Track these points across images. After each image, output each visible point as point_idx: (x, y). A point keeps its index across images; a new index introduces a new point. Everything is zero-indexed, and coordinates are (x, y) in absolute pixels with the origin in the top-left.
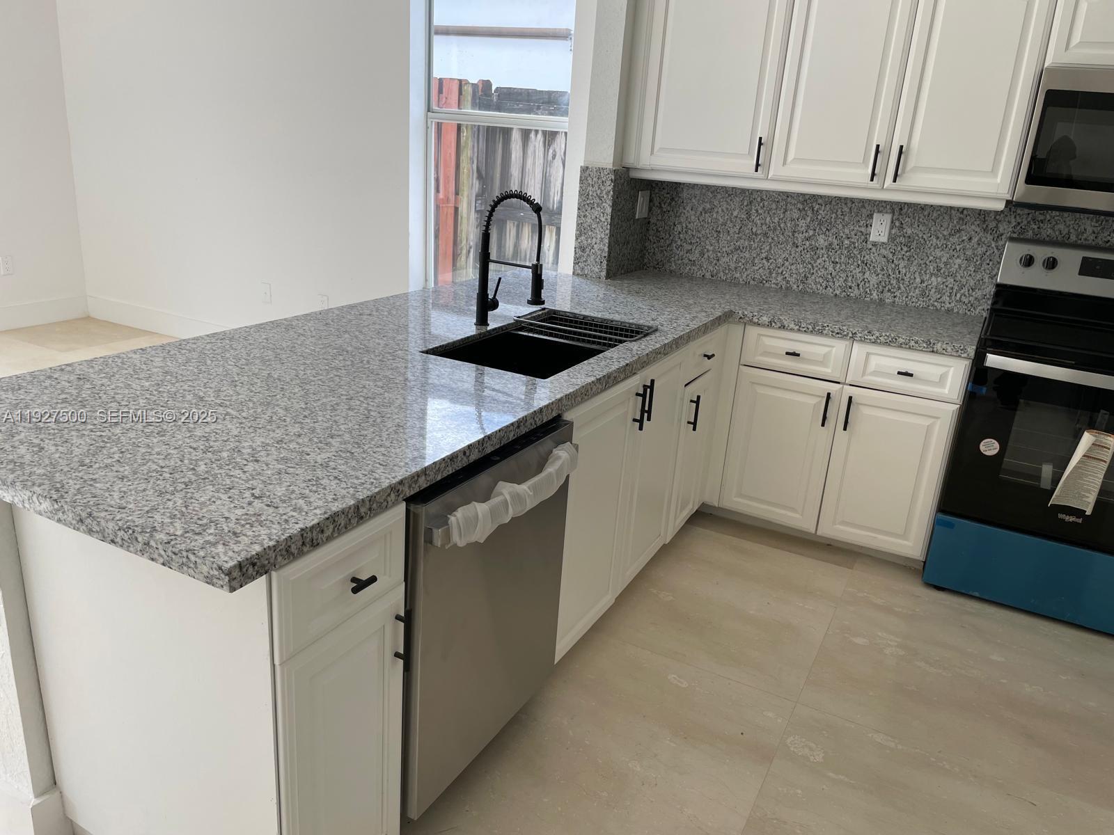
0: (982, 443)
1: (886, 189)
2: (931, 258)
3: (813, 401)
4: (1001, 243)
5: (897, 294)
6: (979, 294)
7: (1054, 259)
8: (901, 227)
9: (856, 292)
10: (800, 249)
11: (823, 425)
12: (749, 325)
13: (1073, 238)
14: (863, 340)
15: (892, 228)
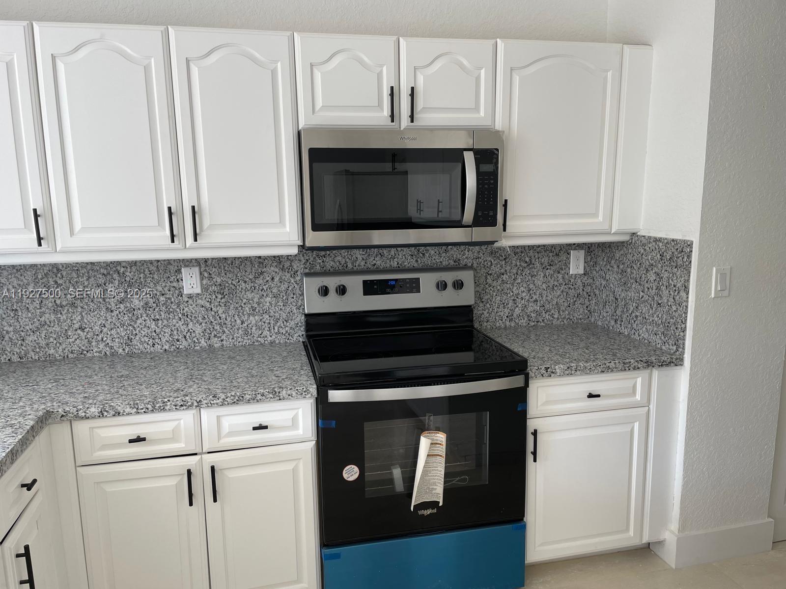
0: (344, 472)
1: (189, 248)
2: (245, 301)
3: (172, 482)
5: (224, 337)
6: (292, 323)
7: (344, 286)
8: (210, 277)
9: (185, 343)
10: (115, 313)
11: (191, 504)
12: (75, 420)
14: (210, 405)
15: (202, 279)
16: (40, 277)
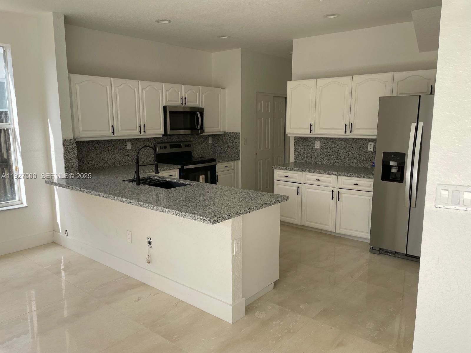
1: (142, 135)
6: (151, 157)
8: (133, 145)
9: (127, 163)
10: (111, 155)
15: (131, 145)
16: (93, 145)
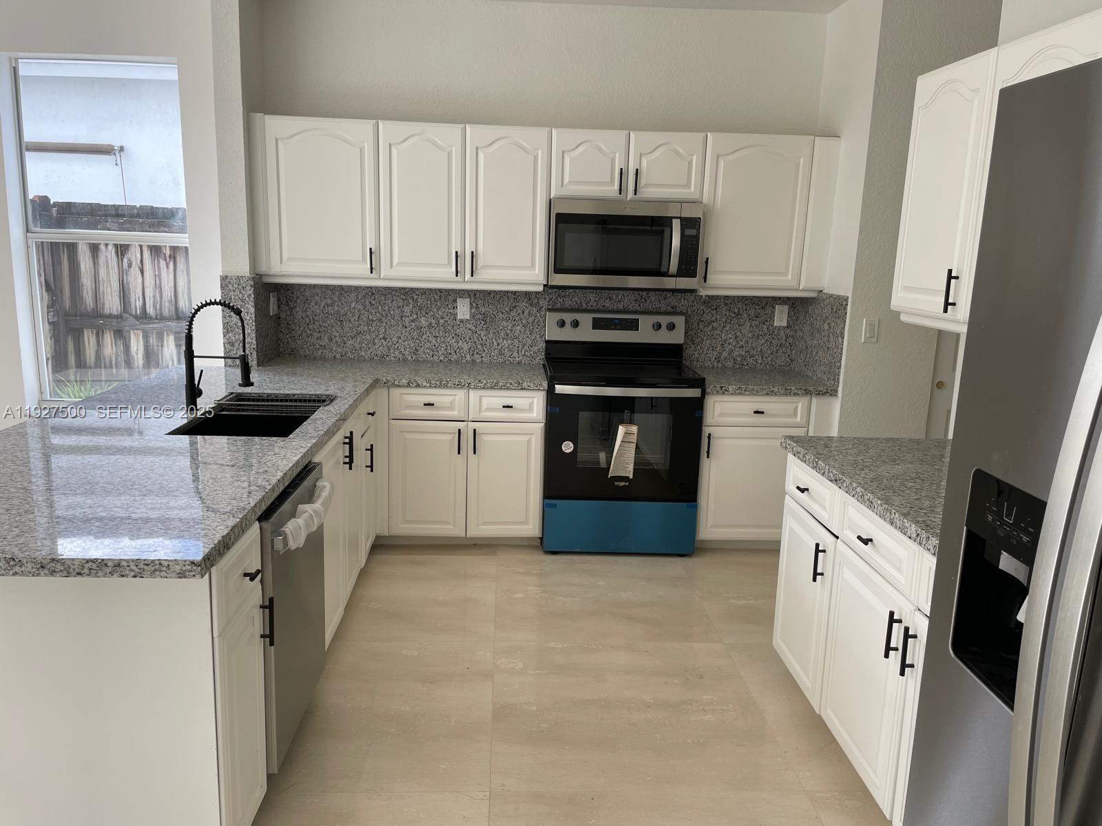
0: (563, 445)
1: (467, 282)
2: (501, 327)
3: (449, 437)
4: (543, 313)
5: (483, 355)
6: (536, 349)
7: (577, 321)
8: (477, 307)
9: (455, 357)
10: (408, 329)
11: (459, 453)
12: (392, 387)
13: (584, 305)
14: (476, 388)
15: (471, 308)
16: (360, 298)
